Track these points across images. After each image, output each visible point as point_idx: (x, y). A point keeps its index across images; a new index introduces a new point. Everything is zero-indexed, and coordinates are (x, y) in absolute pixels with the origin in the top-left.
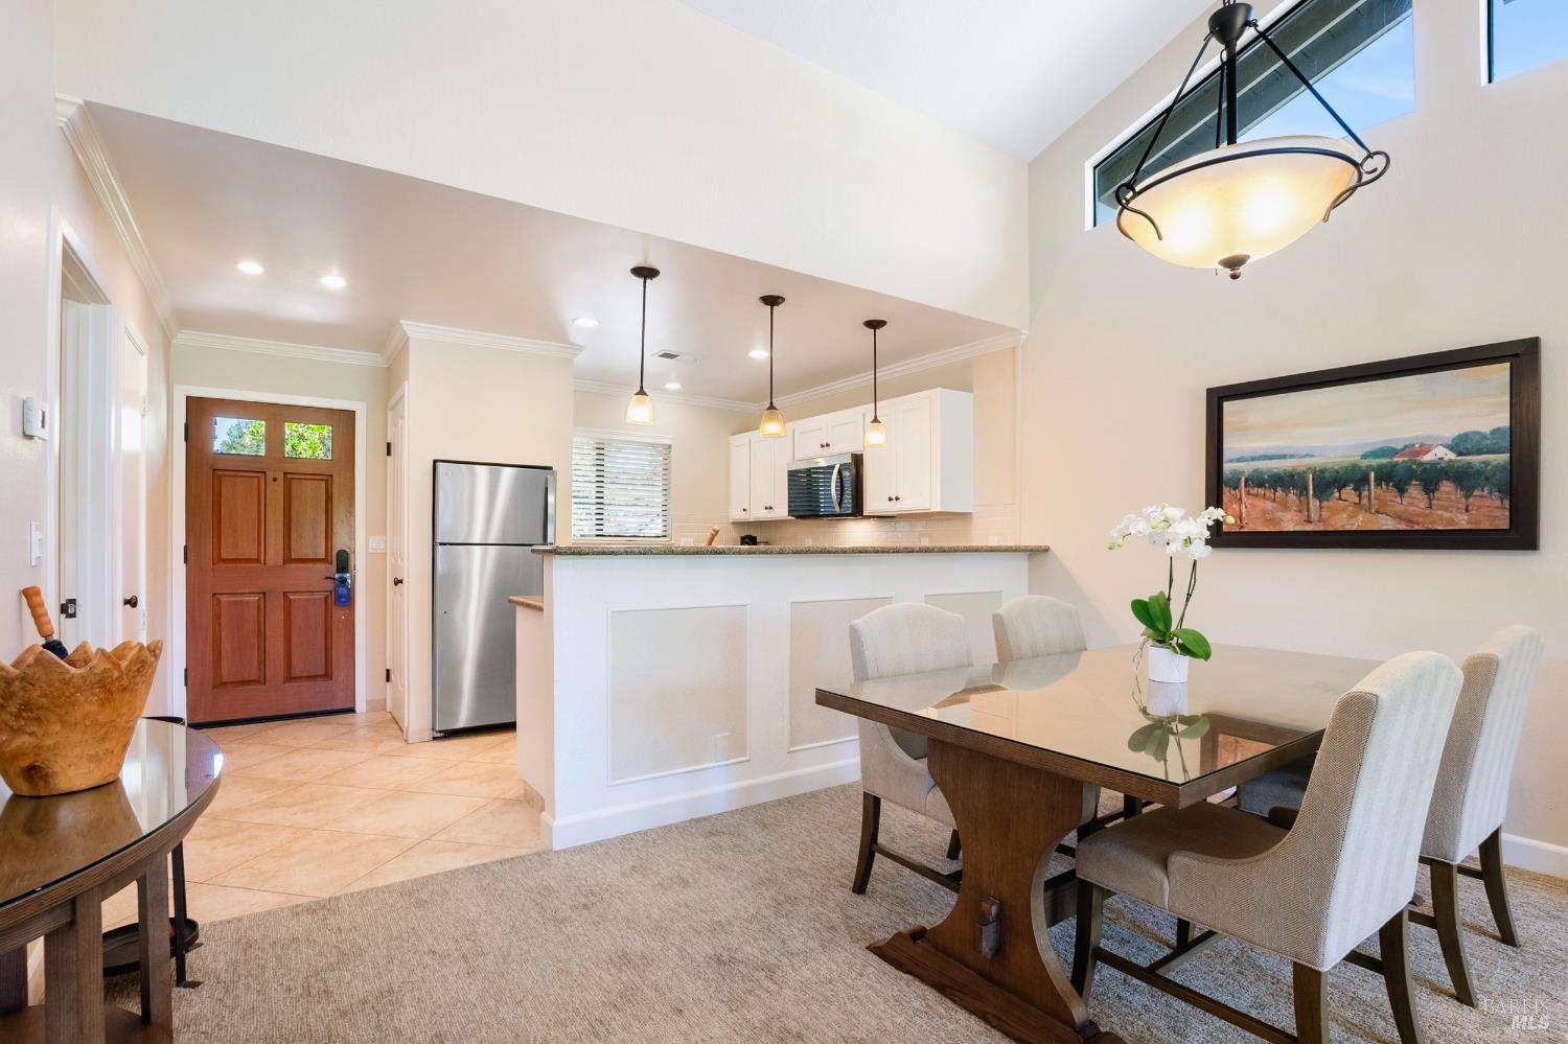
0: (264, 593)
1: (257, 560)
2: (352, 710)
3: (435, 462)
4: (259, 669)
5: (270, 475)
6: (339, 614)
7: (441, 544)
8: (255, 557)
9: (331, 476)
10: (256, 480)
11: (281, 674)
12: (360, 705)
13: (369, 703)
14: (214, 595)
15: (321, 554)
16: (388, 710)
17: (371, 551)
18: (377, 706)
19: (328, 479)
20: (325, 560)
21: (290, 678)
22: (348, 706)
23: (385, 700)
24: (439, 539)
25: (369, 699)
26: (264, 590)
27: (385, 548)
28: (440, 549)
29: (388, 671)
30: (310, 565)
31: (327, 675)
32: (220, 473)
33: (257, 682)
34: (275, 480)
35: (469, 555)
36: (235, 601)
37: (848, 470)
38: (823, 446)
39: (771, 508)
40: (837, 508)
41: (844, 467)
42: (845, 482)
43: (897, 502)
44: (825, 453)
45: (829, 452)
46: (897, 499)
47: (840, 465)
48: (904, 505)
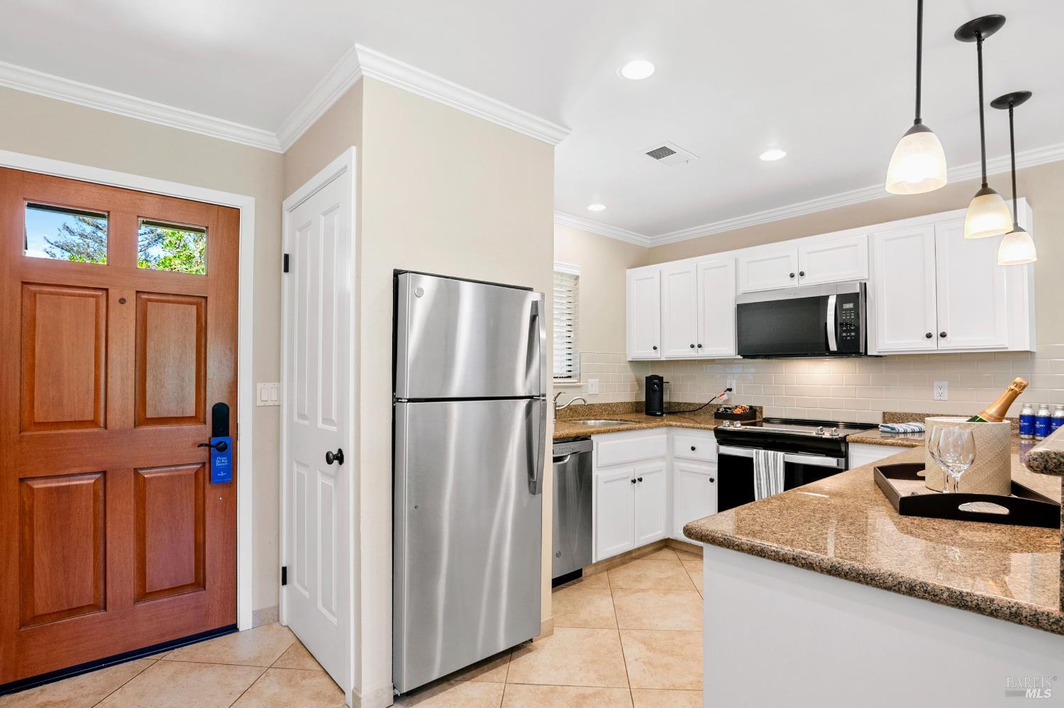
0: (105, 473)
1: (94, 423)
2: (233, 628)
3: (397, 274)
4: (96, 588)
5: (115, 295)
6: (214, 496)
7: (410, 400)
8: (91, 418)
9: (206, 298)
10: (92, 300)
11: (130, 589)
12: (245, 620)
13: (256, 614)
14: (22, 480)
15: (191, 411)
16: (285, 619)
17: (259, 403)
18: (269, 617)
19: (200, 302)
20: (197, 419)
21: (144, 594)
22: (229, 623)
23: (278, 608)
24: (407, 391)
25: (256, 609)
26: (104, 468)
27: (279, 399)
28: (407, 409)
29: (284, 569)
30: (174, 427)
31: (199, 583)
32: (33, 288)
33: (94, 607)
34: (122, 301)
35: (446, 415)
36: (58, 488)
37: (854, 302)
38: (792, 276)
39: (700, 346)
40: (833, 346)
41: (842, 299)
42: (846, 316)
43: (942, 340)
44: (795, 283)
45: (804, 282)
46: (943, 335)
47: (837, 295)
48: (954, 343)
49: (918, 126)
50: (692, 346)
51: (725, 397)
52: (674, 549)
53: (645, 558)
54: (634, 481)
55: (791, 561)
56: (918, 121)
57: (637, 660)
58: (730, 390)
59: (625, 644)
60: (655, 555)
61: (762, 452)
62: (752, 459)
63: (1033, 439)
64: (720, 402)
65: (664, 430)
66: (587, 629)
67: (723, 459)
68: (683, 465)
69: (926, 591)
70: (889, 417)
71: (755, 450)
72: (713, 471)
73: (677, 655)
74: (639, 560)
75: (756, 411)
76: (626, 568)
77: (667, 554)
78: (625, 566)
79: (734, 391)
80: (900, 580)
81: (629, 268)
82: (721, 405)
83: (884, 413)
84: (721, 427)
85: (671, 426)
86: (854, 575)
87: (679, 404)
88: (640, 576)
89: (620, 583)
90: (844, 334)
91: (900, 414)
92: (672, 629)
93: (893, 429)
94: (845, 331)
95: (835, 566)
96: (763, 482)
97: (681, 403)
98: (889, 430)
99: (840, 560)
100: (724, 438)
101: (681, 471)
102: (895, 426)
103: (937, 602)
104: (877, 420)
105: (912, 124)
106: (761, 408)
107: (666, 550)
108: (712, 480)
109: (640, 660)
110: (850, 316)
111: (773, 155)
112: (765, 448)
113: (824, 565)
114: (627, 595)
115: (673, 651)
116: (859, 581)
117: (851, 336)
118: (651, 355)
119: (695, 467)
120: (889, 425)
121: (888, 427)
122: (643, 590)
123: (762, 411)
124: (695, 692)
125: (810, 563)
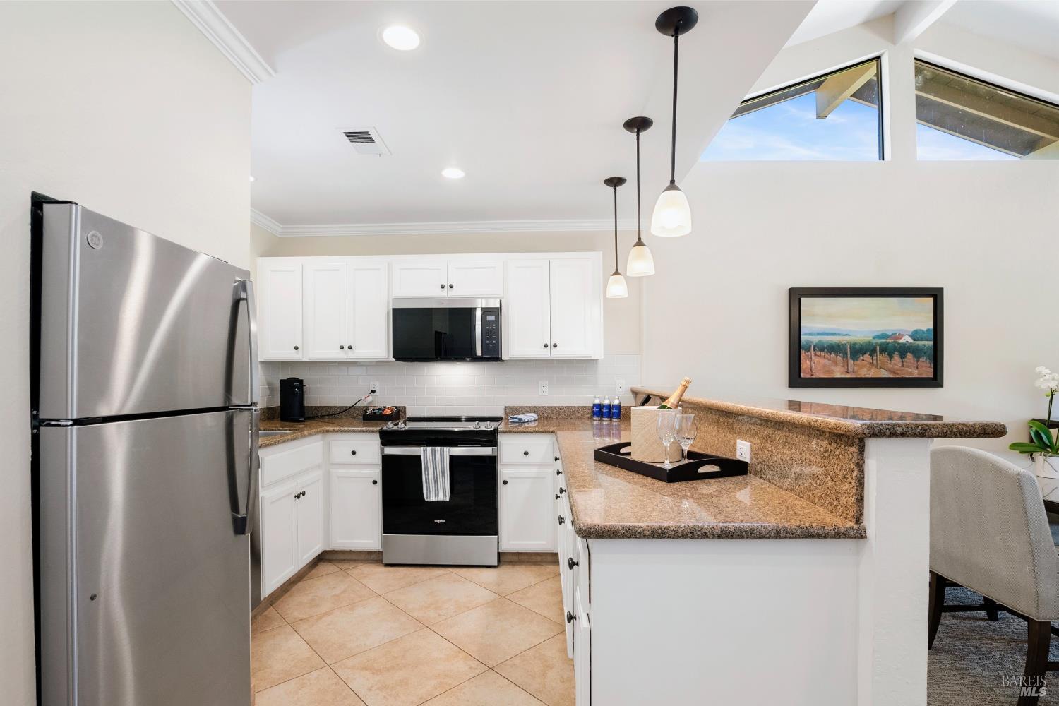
24: (69, 407)
28: (71, 437)
37: (494, 314)
38: (443, 287)
39: (350, 348)
40: (479, 352)
41: (487, 311)
42: (489, 326)
43: (553, 349)
44: (444, 294)
45: (453, 294)
46: (555, 346)
47: (482, 308)
48: (562, 352)
49: (672, 185)
50: (342, 348)
51: (370, 399)
52: (330, 561)
53: (305, 578)
54: (298, 497)
55: (690, 535)
56: (672, 181)
57: (370, 690)
58: (373, 392)
59: (347, 679)
60: (314, 571)
61: (429, 449)
62: (420, 457)
63: (611, 420)
64: (365, 404)
65: (319, 437)
66: (293, 682)
67: (386, 460)
68: (342, 471)
69: (787, 532)
70: (511, 411)
71: (422, 448)
72: (376, 472)
73: (405, 667)
74: (301, 583)
75: (400, 410)
76: (290, 596)
77: (324, 568)
78: (289, 593)
79: (377, 393)
80: (770, 529)
81: (261, 256)
82: (367, 407)
83: (506, 407)
84: (385, 428)
85: (327, 431)
86: (739, 533)
87: (316, 408)
88: (313, 600)
89: (296, 614)
90: (488, 342)
91: (517, 407)
92: (382, 643)
93: (520, 419)
94: (488, 339)
95: (724, 530)
96: (431, 477)
97: (319, 407)
98: (517, 420)
99: (725, 524)
100: (388, 439)
101: (339, 477)
102: (521, 416)
103: (795, 538)
104: (501, 413)
105: (668, 184)
106: (404, 408)
107: (322, 563)
108: (375, 482)
109: (373, 689)
110: (492, 326)
111: (453, 173)
112: (428, 445)
113: (716, 532)
114: (313, 625)
115: (398, 665)
116: (742, 538)
117: (493, 344)
118: (290, 355)
119: (354, 471)
120: (515, 416)
121: (516, 418)
122: (327, 614)
123: (405, 411)
124: (444, 695)
125: (705, 533)
